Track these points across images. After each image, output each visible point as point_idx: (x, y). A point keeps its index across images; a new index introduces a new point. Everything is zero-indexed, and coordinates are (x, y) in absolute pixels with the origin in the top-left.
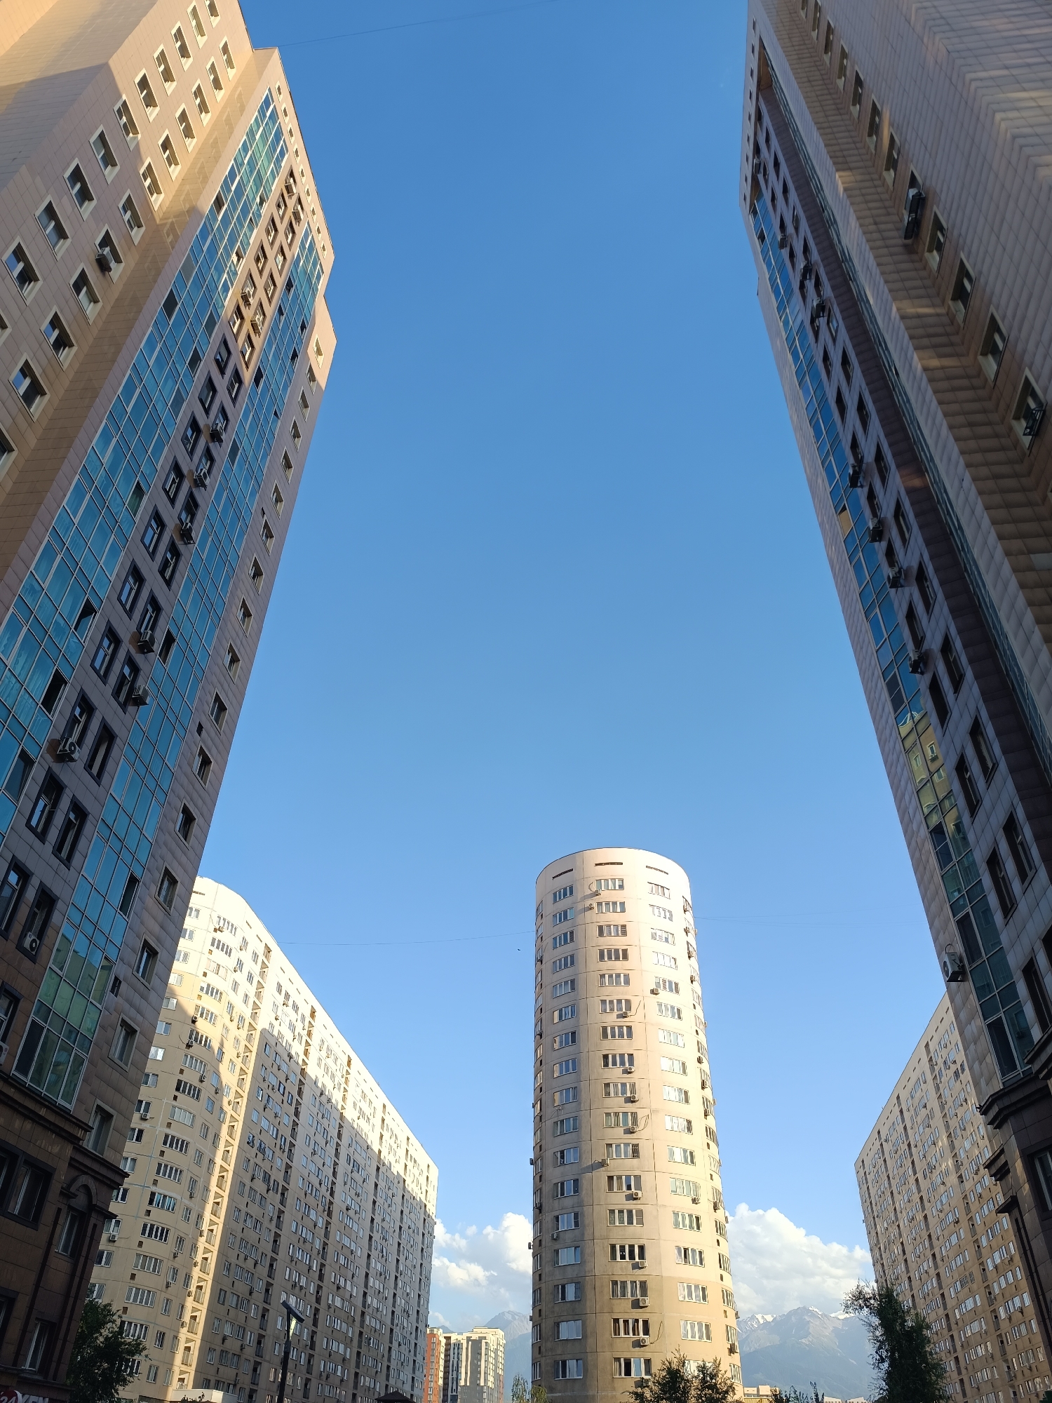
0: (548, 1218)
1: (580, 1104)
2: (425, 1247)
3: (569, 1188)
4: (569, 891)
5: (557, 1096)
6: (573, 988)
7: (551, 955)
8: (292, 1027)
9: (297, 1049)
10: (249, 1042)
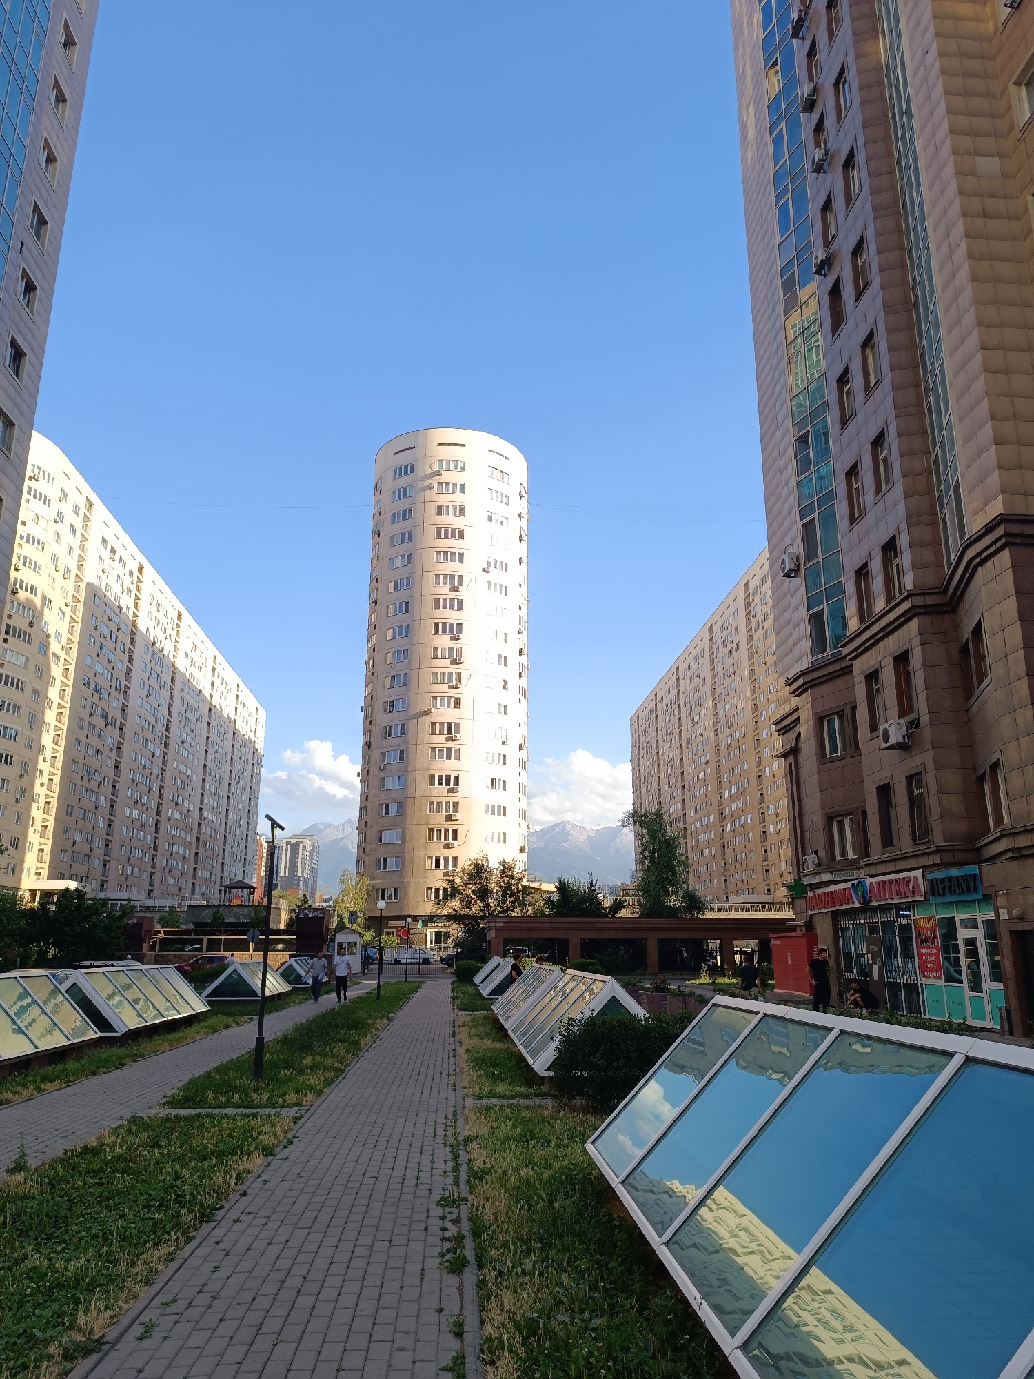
0: (376, 754)
1: (410, 663)
2: (254, 775)
3: (396, 730)
4: (409, 469)
5: (389, 656)
6: (409, 562)
7: (388, 530)
8: (120, 580)
9: (127, 602)
10: (77, 592)
